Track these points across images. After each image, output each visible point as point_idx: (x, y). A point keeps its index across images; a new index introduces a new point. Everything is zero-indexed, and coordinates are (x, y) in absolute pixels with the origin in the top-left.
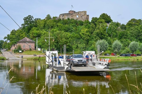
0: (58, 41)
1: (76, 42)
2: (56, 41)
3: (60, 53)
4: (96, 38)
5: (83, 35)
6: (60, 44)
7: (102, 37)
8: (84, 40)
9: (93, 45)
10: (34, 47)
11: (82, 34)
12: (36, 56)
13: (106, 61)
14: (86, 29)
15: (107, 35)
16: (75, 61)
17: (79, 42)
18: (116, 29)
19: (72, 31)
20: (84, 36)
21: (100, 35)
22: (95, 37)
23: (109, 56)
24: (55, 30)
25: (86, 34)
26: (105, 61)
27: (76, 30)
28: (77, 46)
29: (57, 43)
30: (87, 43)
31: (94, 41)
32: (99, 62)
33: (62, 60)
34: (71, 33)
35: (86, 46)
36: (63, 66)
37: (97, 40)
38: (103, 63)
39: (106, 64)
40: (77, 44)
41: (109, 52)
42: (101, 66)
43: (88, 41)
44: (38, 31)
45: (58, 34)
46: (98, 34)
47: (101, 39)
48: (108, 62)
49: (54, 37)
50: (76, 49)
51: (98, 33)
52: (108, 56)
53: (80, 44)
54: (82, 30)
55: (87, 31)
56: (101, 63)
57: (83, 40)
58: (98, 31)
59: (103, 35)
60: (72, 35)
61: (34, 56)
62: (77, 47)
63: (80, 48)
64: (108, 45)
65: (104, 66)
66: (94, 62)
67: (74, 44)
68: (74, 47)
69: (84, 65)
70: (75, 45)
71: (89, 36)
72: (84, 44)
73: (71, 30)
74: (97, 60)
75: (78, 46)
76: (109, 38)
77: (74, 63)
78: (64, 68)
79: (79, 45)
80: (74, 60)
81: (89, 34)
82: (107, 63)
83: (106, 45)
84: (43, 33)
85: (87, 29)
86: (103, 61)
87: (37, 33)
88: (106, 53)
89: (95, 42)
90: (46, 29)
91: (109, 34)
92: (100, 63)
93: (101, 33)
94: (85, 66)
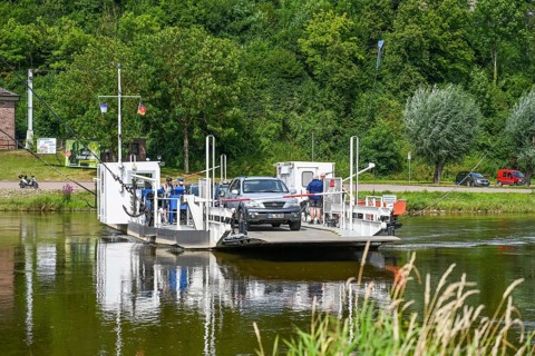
0: (171, 91)
1: (277, 100)
2: (159, 94)
3: (182, 167)
4: (403, 78)
5: (318, 58)
6: (179, 110)
7: (440, 68)
8: (328, 87)
9: (380, 121)
10: (12, 133)
11: (313, 46)
12: (35, 185)
13: (385, 205)
14: (340, 21)
15: (469, 56)
16: (251, 205)
17: (296, 102)
18: (519, 20)
19: (246, 28)
20: (328, 64)
21: (426, 55)
22: (396, 70)
23: (485, 190)
24: (140, 21)
25: (340, 51)
26: (378, 204)
27: (274, 21)
28: (286, 127)
29: (165, 103)
30: (348, 110)
31: (389, 94)
32: (357, 211)
33: (197, 203)
34: (243, 42)
35: (339, 122)
36: (201, 229)
37: (405, 87)
38: (370, 212)
39: (383, 218)
40: (281, 115)
41: (480, 161)
42: (363, 226)
43: (350, 92)
44: (31, 28)
45: (170, 47)
46: (410, 52)
47: (434, 78)
48: (390, 207)
49: (144, 65)
50: (279, 146)
51: (416, 43)
52: (483, 185)
53: (300, 112)
54: (312, 26)
55: (342, 31)
56: (364, 212)
57: (322, 86)
58: (413, 30)
59: (444, 54)
60: (252, 58)
61: (23, 185)
62: (285, 132)
63: (300, 137)
64: (480, 119)
65: (377, 224)
66: (333, 209)
67: (262, 109)
68: (264, 129)
69: (289, 222)
70: (269, 118)
71: (355, 60)
72: (329, 113)
73: (237, 24)
74: (348, 204)
75: (292, 123)
76: (479, 75)
77: (247, 213)
78: (205, 235)
79: (296, 121)
80: (247, 204)
81: (356, 47)
82: (388, 214)
83: (471, 120)
84: (67, 37)
85: (343, 18)
86: (370, 207)
87: (24, 40)
88: (463, 169)
89: (394, 103)
90: (80, 15)
91: (477, 53)
92: (361, 216)
93: (434, 41)
94: (295, 225)
